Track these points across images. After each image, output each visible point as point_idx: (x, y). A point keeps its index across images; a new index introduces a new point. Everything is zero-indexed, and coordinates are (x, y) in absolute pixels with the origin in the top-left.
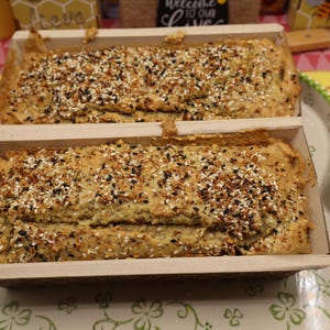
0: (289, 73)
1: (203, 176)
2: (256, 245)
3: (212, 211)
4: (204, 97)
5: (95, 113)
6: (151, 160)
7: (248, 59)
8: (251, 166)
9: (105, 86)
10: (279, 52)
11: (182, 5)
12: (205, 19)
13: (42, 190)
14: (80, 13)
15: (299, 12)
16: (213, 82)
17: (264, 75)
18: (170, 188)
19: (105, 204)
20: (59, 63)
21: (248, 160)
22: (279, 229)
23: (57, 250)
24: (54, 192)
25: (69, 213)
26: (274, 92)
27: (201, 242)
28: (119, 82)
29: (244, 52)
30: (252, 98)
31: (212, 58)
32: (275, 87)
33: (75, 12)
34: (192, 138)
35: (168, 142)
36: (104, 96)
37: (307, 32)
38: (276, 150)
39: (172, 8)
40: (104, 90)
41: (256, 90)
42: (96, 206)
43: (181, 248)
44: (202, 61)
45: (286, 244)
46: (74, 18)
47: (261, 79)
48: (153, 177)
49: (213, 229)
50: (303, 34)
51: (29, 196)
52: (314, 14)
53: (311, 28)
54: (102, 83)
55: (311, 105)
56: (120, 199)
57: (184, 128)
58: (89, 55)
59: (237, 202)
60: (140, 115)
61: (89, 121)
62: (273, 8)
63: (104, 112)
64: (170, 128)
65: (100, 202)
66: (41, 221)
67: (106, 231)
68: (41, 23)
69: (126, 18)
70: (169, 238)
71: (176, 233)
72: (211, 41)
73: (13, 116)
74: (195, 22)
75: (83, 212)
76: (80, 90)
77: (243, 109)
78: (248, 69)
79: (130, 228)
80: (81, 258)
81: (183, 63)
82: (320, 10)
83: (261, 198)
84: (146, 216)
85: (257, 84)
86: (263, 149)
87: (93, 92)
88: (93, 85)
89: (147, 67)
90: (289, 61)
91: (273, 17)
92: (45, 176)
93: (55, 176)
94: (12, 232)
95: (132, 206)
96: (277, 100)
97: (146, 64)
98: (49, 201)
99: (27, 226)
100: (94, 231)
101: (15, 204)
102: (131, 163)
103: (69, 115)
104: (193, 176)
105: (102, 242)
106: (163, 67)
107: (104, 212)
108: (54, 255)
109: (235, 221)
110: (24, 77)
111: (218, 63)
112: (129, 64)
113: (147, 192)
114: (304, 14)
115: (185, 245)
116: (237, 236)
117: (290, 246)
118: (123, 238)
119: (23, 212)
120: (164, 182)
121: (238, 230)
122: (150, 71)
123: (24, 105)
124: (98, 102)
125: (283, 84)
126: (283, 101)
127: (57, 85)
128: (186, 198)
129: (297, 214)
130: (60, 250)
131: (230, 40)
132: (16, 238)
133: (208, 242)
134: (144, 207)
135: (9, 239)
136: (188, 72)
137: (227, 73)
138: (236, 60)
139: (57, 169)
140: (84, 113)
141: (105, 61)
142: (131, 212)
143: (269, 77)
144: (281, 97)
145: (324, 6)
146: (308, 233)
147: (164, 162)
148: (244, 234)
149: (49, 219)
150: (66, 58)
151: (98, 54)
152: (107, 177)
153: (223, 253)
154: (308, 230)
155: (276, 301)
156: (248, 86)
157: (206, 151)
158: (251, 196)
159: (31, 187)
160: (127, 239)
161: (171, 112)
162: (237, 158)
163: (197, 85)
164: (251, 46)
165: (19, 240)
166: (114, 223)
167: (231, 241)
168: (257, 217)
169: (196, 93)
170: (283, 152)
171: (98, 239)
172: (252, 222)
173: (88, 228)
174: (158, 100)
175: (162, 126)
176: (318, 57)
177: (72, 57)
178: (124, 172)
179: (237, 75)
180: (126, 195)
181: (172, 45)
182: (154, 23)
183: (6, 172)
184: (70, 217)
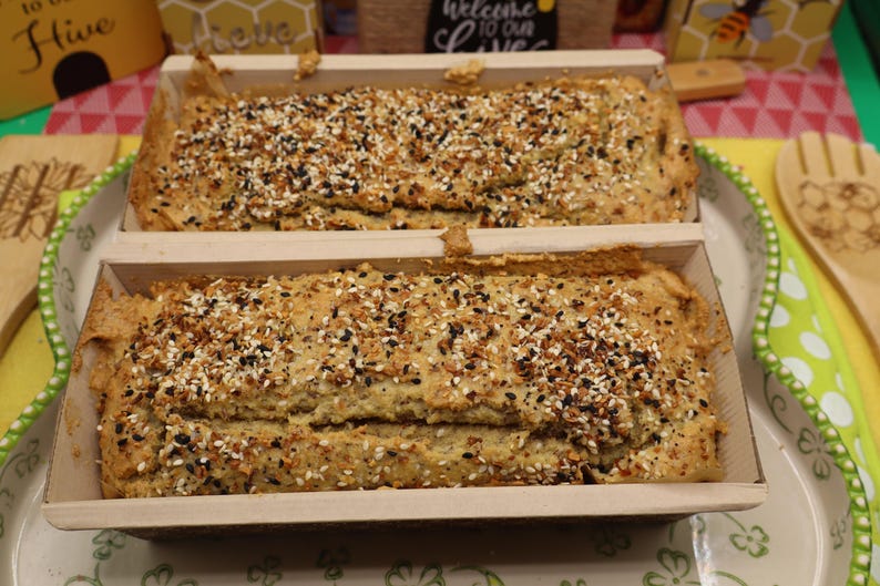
0: (676, 141)
1: (522, 333)
2: (623, 464)
3: (541, 399)
4: (520, 183)
5: (317, 211)
6: (424, 302)
7: (600, 115)
8: (611, 315)
9: (336, 162)
10: (657, 101)
11: (473, 13)
12: (514, 39)
13: (220, 358)
14: (284, 25)
15: (687, 28)
16: (536, 155)
17: (630, 144)
18: (461, 355)
19: (339, 384)
20: (250, 117)
21: (604, 303)
22: (664, 434)
23: (248, 473)
24: (243, 361)
25: (272, 401)
26: (649, 176)
27: (520, 458)
28: (362, 154)
29: (592, 102)
30: (608, 187)
31: (534, 112)
32: (648, 168)
33: (275, 24)
34: (499, 262)
35: (454, 267)
36: (334, 180)
37: (700, 65)
38: (654, 284)
39: (454, 17)
40: (334, 169)
41: (616, 171)
42: (323, 388)
43: (482, 469)
44: (516, 117)
45: (678, 463)
46: (274, 35)
47: (626, 152)
48: (427, 334)
49: (542, 433)
50: (692, 68)
51: (195, 369)
52: (714, 33)
53: (707, 58)
54: (330, 155)
55: (713, 200)
56: (367, 376)
57: (486, 241)
58: (306, 104)
59: (587, 384)
60: (400, 216)
61: (305, 226)
62: (637, 21)
63: (333, 208)
64: (457, 243)
65: (329, 381)
66: (217, 416)
67: (342, 436)
68: (212, 42)
69: (370, 35)
70: (459, 450)
71: (472, 441)
72: (531, 79)
73: (162, 215)
74: (496, 44)
75: (296, 399)
76: (289, 167)
77: (591, 206)
78: (600, 132)
79: (385, 429)
80: (292, 488)
81: (480, 120)
82: (725, 26)
83: (630, 375)
84: (416, 408)
85: (617, 162)
86: (631, 284)
87: (313, 172)
88: (313, 159)
89: (413, 127)
90: (674, 118)
91: (636, 39)
92: (224, 330)
93: (244, 330)
94: (163, 436)
95: (391, 390)
96: (655, 191)
97: (412, 120)
98: (234, 380)
99: (191, 426)
100: (317, 435)
101: (169, 383)
102: (387, 307)
103: (267, 214)
104: (504, 333)
105: (333, 457)
106: (443, 127)
107: (336, 400)
108: (241, 480)
109: (583, 418)
110: (184, 142)
111: (545, 121)
112: (380, 122)
113: (418, 363)
114: (695, 33)
115: (489, 463)
116: (587, 448)
117: (685, 466)
118: (372, 449)
119: (184, 400)
120: (450, 343)
121: (589, 437)
122: (419, 134)
123: (185, 194)
124: (323, 191)
125: (664, 161)
126: (664, 192)
127: (246, 158)
128: (492, 375)
129: (696, 406)
130: (254, 472)
131: (565, 79)
132: (169, 448)
133: (533, 458)
134: (412, 390)
135: (157, 450)
136: (489, 138)
137: (562, 139)
138: (580, 117)
139: (248, 317)
140: (295, 212)
141: (335, 114)
142: (387, 400)
143: (638, 149)
144: (660, 185)
145: (732, 18)
146: (716, 441)
147: (450, 306)
148: (601, 444)
149: (232, 412)
150: (262, 107)
151: (321, 101)
152: (341, 333)
153: (560, 478)
154: (717, 435)
155: (656, 567)
156: (600, 163)
157: (526, 286)
158: (612, 372)
159: (198, 352)
160: (380, 453)
161: (458, 210)
162: (585, 300)
163: (508, 163)
164: (603, 91)
165: (175, 453)
166: (357, 421)
167: (574, 456)
168: (624, 412)
169: (504, 176)
170: (668, 290)
171: (326, 450)
172: (614, 421)
173: (307, 431)
174: (434, 188)
175: (443, 238)
176: (718, 112)
177: (273, 106)
178: (374, 324)
179: (581, 143)
180: (379, 368)
181: (459, 85)
182: (421, 46)
183: (151, 323)
184: (272, 409)
